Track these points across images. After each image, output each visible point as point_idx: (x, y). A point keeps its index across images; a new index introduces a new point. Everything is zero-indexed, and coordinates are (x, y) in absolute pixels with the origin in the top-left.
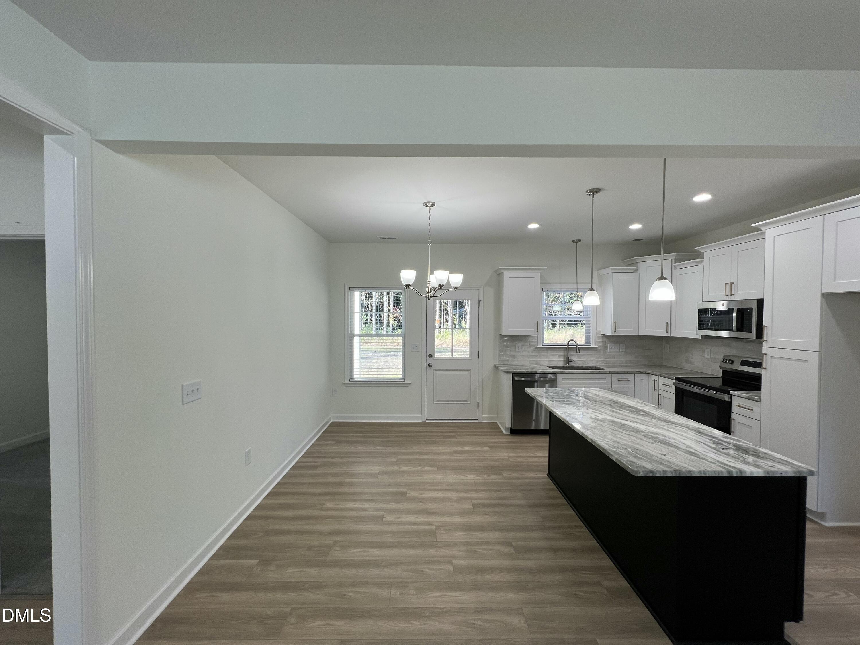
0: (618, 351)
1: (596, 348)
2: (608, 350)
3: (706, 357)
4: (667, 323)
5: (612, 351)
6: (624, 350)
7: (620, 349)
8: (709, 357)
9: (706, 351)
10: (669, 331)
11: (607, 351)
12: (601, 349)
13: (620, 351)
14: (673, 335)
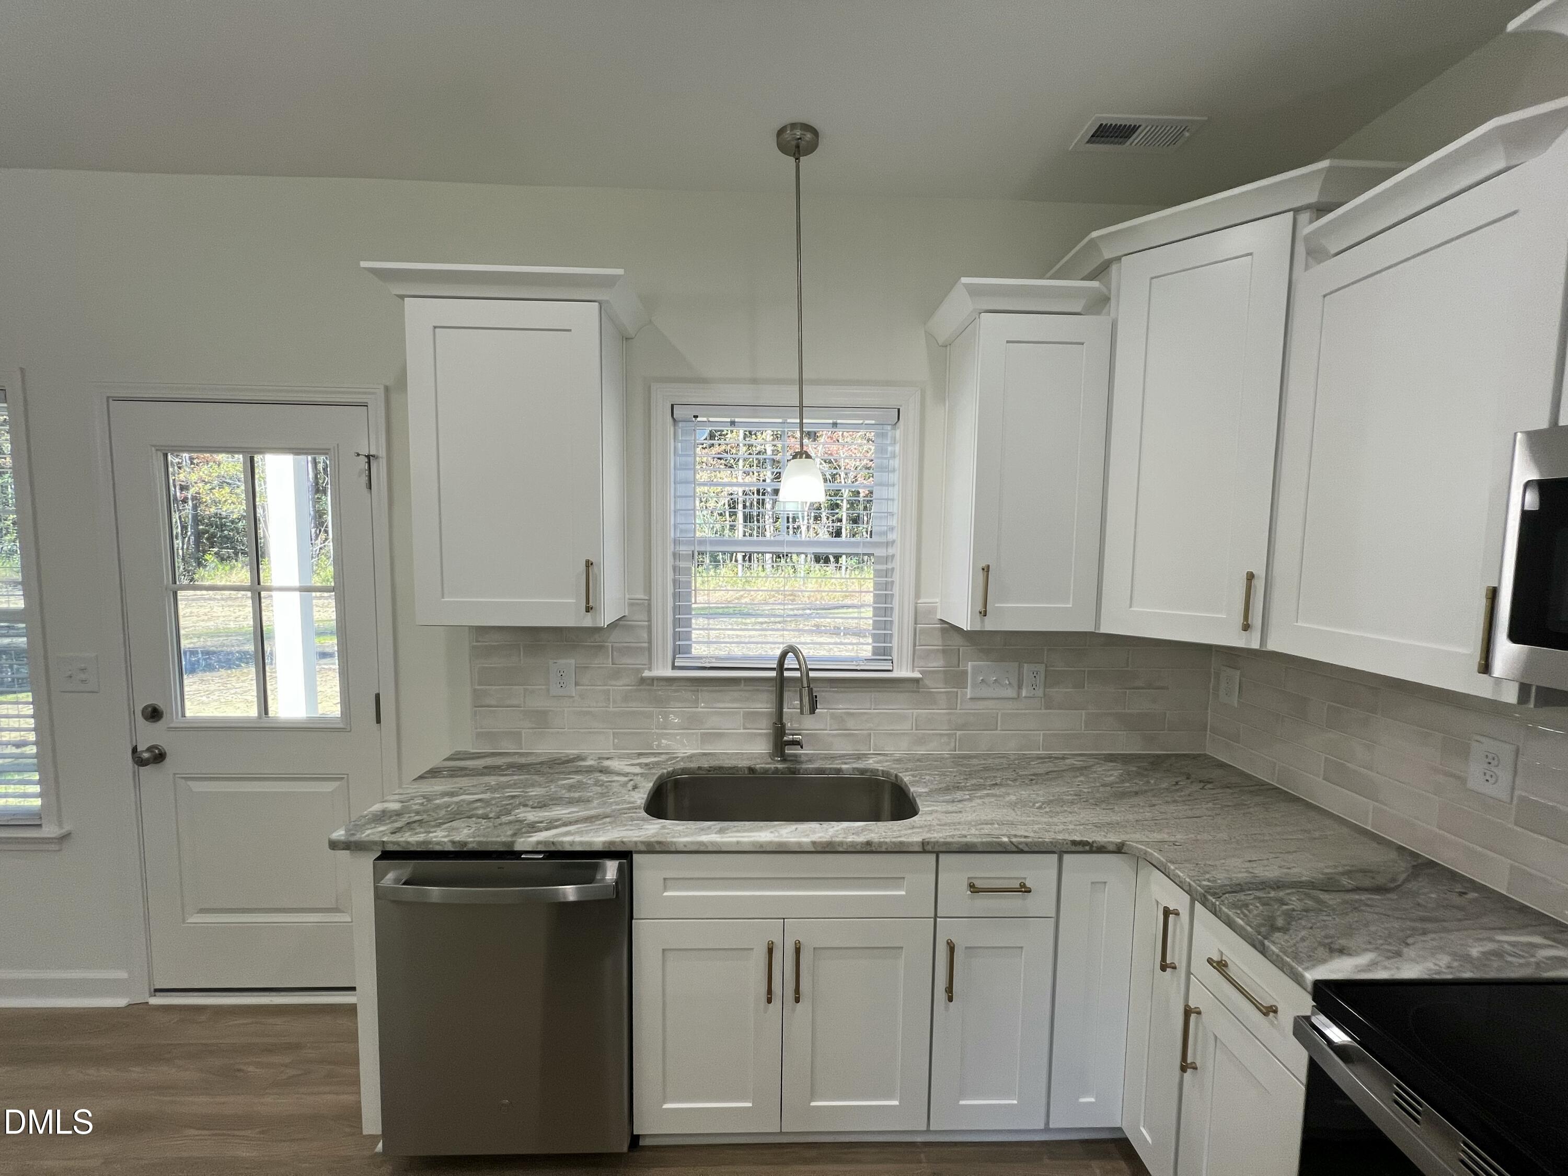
0: (1014, 695)
1: (916, 681)
2: (969, 690)
4: (1251, 577)
5: (985, 692)
6: (1040, 692)
7: (1020, 687)
11: (965, 694)
12: (937, 687)
13: (1019, 694)
14: (1281, 646)
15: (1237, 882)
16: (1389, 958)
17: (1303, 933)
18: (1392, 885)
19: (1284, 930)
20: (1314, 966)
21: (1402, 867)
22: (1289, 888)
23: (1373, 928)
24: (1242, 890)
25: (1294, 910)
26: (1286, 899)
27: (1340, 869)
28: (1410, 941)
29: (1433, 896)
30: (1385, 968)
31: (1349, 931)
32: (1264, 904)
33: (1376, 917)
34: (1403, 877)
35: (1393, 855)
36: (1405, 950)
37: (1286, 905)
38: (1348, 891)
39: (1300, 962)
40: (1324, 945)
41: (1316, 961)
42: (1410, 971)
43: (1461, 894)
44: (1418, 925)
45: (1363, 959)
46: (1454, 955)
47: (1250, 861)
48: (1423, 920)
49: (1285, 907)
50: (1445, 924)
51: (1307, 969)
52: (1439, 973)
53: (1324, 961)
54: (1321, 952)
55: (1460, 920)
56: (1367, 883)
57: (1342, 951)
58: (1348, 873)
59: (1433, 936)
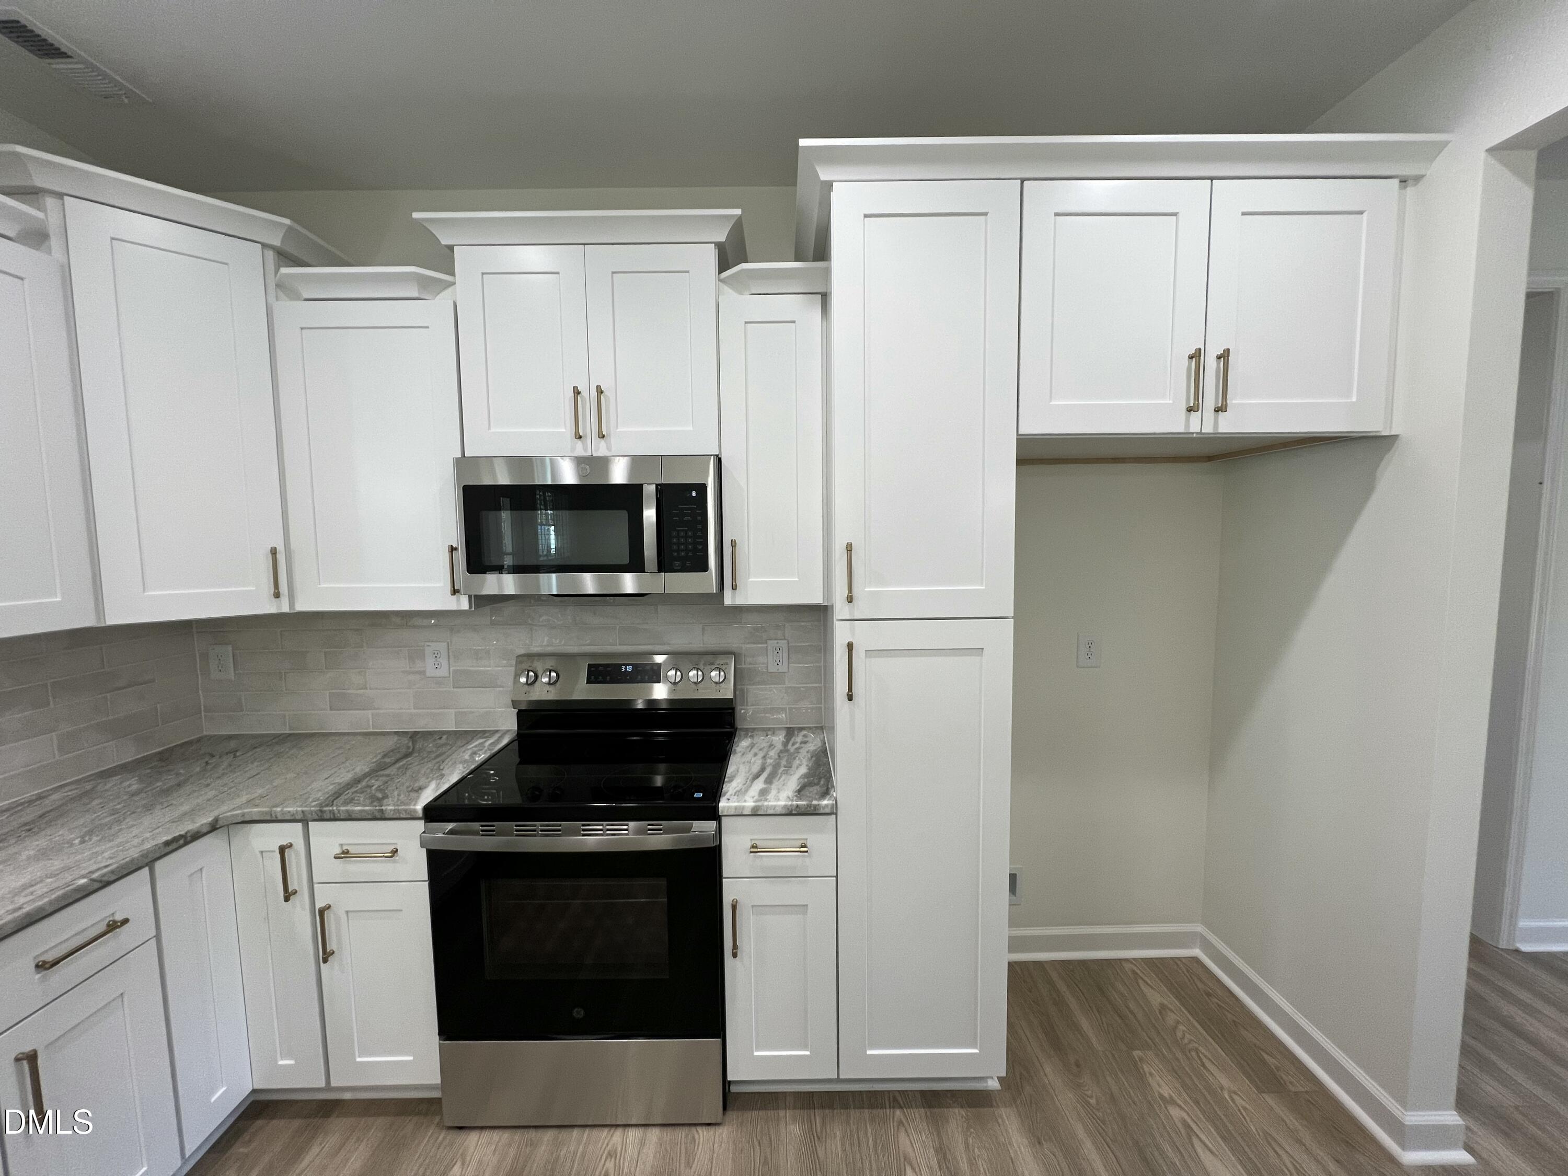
3: (431, 672)
4: (274, 552)
8: (443, 672)
9: (429, 651)
10: (284, 588)
14: (302, 606)
15: (333, 792)
16: (441, 779)
17: (396, 793)
18: (411, 750)
19: (385, 797)
20: (416, 802)
21: (405, 741)
22: (364, 779)
23: (423, 772)
24: (341, 795)
25: (379, 786)
26: (370, 783)
27: (379, 757)
28: (441, 768)
29: (431, 745)
30: (444, 783)
31: (414, 779)
32: (361, 793)
33: (418, 767)
34: (410, 744)
35: (396, 738)
36: (443, 772)
37: (373, 786)
38: (394, 763)
39: (409, 804)
40: (411, 791)
41: (416, 800)
42: (454, 778)
43: (441, 738)
44: (438, 760)
45: (433, 785)
46: (461, 762)
47: (327, 778)
48: (437, 757)
49: (374, 788)
50: (447, 754)
51: (415, 805)
52: (463, 772)
53: (418, 797)
54: (413, 795)
55: (450, 749)
56: (398, 756)
57: (421, 789)
58: (385, 756)
59: (448, 760)
